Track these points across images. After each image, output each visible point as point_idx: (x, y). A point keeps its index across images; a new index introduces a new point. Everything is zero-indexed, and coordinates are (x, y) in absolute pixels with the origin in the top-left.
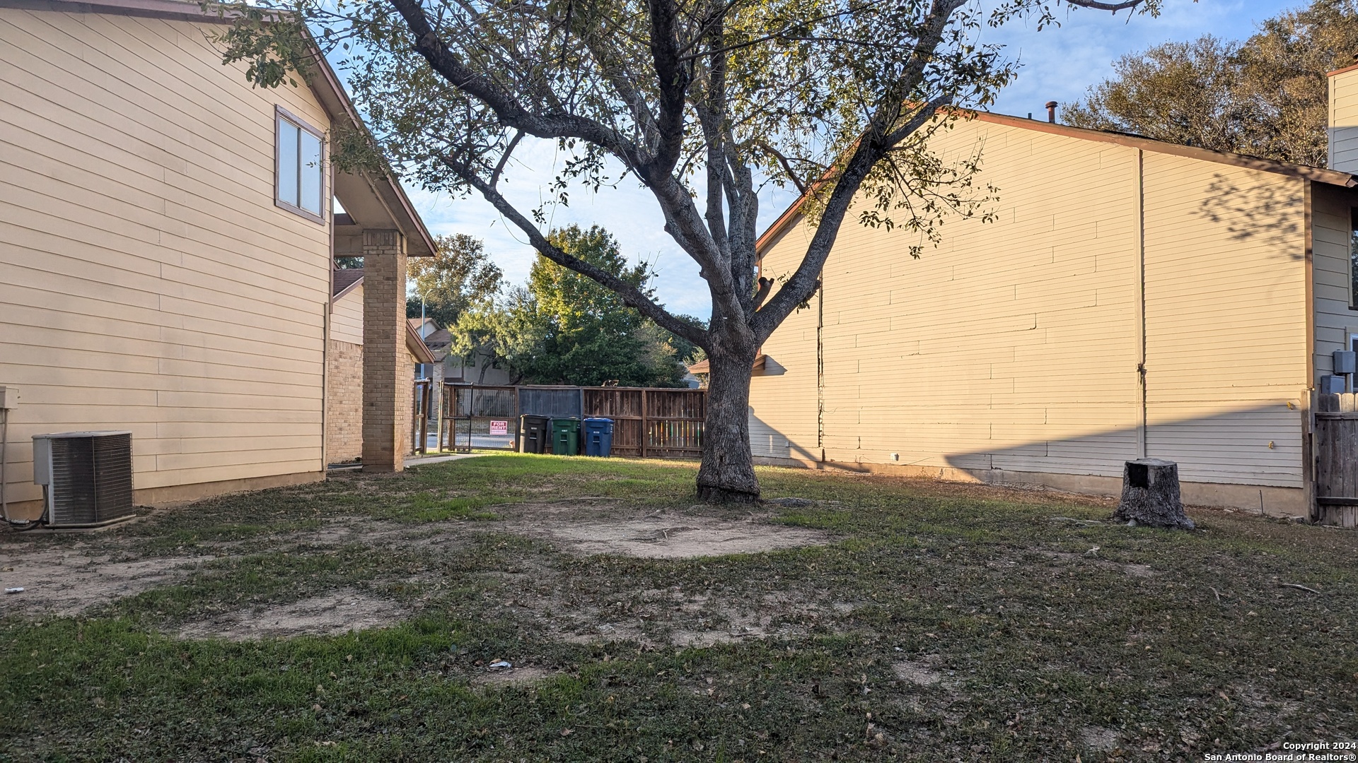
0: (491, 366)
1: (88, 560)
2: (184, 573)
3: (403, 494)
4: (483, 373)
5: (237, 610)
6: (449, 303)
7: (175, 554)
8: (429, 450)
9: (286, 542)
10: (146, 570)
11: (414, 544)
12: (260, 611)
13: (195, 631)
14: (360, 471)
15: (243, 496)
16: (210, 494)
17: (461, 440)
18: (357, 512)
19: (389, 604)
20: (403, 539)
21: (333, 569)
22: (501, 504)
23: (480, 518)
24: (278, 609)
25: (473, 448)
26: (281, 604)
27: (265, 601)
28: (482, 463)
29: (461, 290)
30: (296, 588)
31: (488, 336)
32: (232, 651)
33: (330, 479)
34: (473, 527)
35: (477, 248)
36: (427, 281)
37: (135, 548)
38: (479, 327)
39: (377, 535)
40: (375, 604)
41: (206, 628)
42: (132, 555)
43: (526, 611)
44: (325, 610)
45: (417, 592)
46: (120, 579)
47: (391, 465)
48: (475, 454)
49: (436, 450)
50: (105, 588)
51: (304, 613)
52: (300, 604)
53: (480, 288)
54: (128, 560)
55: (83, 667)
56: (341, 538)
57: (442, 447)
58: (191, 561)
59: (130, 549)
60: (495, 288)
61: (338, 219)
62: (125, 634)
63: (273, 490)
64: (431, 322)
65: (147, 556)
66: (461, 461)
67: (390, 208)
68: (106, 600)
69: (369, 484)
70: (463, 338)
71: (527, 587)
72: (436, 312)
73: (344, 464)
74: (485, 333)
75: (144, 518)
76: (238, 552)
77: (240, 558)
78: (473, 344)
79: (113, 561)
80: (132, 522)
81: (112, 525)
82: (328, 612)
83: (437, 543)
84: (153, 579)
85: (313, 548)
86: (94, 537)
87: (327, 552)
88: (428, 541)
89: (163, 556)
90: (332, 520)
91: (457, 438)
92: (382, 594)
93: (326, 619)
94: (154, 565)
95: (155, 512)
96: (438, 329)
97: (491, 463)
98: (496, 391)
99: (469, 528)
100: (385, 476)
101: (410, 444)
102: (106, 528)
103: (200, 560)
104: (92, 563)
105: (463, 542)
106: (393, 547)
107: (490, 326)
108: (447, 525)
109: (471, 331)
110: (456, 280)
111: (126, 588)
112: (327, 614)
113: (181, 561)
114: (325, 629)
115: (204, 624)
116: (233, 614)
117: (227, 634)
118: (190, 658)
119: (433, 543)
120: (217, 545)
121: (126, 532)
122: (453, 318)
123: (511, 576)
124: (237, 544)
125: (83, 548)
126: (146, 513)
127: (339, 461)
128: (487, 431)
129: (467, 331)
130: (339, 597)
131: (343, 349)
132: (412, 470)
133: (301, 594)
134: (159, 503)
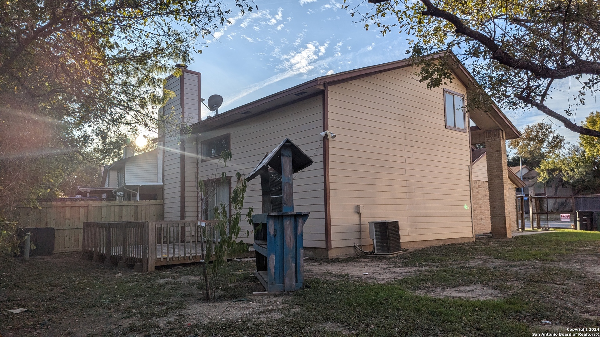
0: (561, 186)
1: (387, 266)
2: (418, 273)
3: (510, 248)
4: (556, 190)
5: (436, 287)
6: (535, 158)
7: (416, 266)
8: (526, 229)
9: (456, 264)
10: (405, 271)
11: (511, 269)
12: (444, 289)
13: (421, 293)
14: (491, 237)
15: (441, 246)
16: (428, 245)
17: (544, 224)
18: (488, 254)
19: (497, 292)
20: (507, 266)
21: (474, 276)
22: (560, 255)
23: (547, 260)
24: (451, 289)
25: (550, 228)
26: (452, 287)
27: (446, 285)
28: (554, 235)
29: (541, 150)
30: (458, 282)
31: (557, 172)
32: (433, 301)
33: (477, 241)
34: (542, 264)
35: (549, 128)
36: (523, 148)
37: (402, 263)
38: (552, 167)
39: (495, 264)
40: (490, 291)
41: (425, 292)
42: (401, 265)
43: (563, 302)
44: (469, 291)
45: (510, 288)
46: (397, 273)
47: (505, 235)
48: (552, 231)
49: (531, 229)
50: (393, 276)
51: (461, 291)
52: (459, 288)
53: (552, 147)
54: (399, 267)
55: (385, 299)
56: (479, 264)
57: (533, 227)
58: (420, 269)
59: (400, 263)
60: (561, 147)
61: (472, 129)
62: (398, 290)
63: (453, 244)
64: (526, 167)
65: (406, 266)
66: (542, 234)
67: (496, 120)
68: (393, 280)
69: (494, 243)
70: (543, 174)
71: (565, 292)
72: (528, 162)
73: (484, 234)
74: (556, 170)
75: (405, 253)
76: (437, 267)
77: (438, 269)
78: (549, 176)
79: (395, 267)
80: (401, 254)
81: (394, 254)
82: (470, 292)
83: (522, 269)
84: (408, 274)
85: (466, 267)
86: (389, 259)
87: (472, 269)
88: (518, 268)
89: (411, 266)
90: (476, 257)
91: (541, 223)
92: (494, 288)
93: (470, 294)
94: (408, 269)
95: (409, 251)
96: (530, 170)
97: (559, 235)
98: (565, 199)
99: (540, 264)
100: (503, 240)
101: (516, 226)
102: (392, 256)
103: (423, 269)
104: (388, 267)
105: (535, 269)
106: (501, 269)
107: (558, 166)
108: (529, 262)
109: (548, 170)
110: (538, 145)
111: (399, 276)
112: (470, 293)
113: (417, 268)
114: (469, 298)
115: (424, 291)
116: (434, 289)
117: (432, 295)
118: (418, 301)
119: (520, 269)
120: (430, 264)
121: (399, 257)
122: (538, 164)
123: (558, 286)
124: (437, 264)
125: (385, 262)
126: (406, 251)
127: (482, 233)
128: (560, 219)
129: (546, 170)
130: (475, 287)
131: (480, 183)
132: (517, 238)
133: (460, 284)
134: (411, 247)
